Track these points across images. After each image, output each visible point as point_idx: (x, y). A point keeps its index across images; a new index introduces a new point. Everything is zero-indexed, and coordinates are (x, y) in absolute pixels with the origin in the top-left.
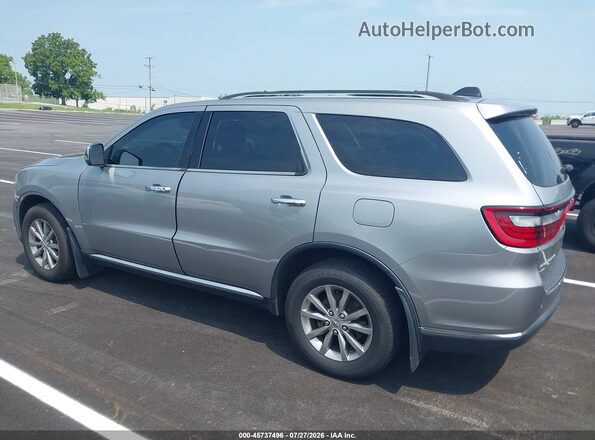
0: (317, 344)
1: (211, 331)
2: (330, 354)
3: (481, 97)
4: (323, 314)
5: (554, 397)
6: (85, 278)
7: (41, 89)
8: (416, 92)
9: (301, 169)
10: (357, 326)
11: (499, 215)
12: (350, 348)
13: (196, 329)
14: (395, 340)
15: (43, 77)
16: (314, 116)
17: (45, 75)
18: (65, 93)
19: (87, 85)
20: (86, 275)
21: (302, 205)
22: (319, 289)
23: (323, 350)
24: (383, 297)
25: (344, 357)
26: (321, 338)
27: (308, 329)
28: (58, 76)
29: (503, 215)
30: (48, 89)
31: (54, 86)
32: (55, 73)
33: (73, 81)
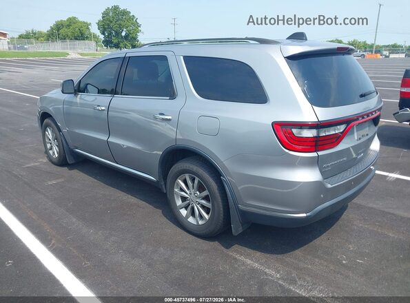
0: (184, 212)
1: (133, 200)
2: (191, 220)
3: (306, 40)
4: (186, 193)
5: (344, 262)
6: (72, 164)
7: (108, 43)
8: (247, 39)
9: (172, 95)
10: (204, 202)
11: (284, 128)
12: (201, 217)
13: (124, 198)
14: (224, 212)
15: (108, 36)
16: (182, 57)
17: (110, 34)
18: (121, 45)
19: (135, 39)
20: (74, 162)
21: (170, 120)
22: (183, 176)
23: (187, 217)
24: (216, 183)
25: (198, 222)
26: (186, 208)
27: (179, 202)
28: (118, 34)
29: (288, 128)
30: (112, 43)
31: (115, 40)
32: (116, 32)
33: (126, 37)
